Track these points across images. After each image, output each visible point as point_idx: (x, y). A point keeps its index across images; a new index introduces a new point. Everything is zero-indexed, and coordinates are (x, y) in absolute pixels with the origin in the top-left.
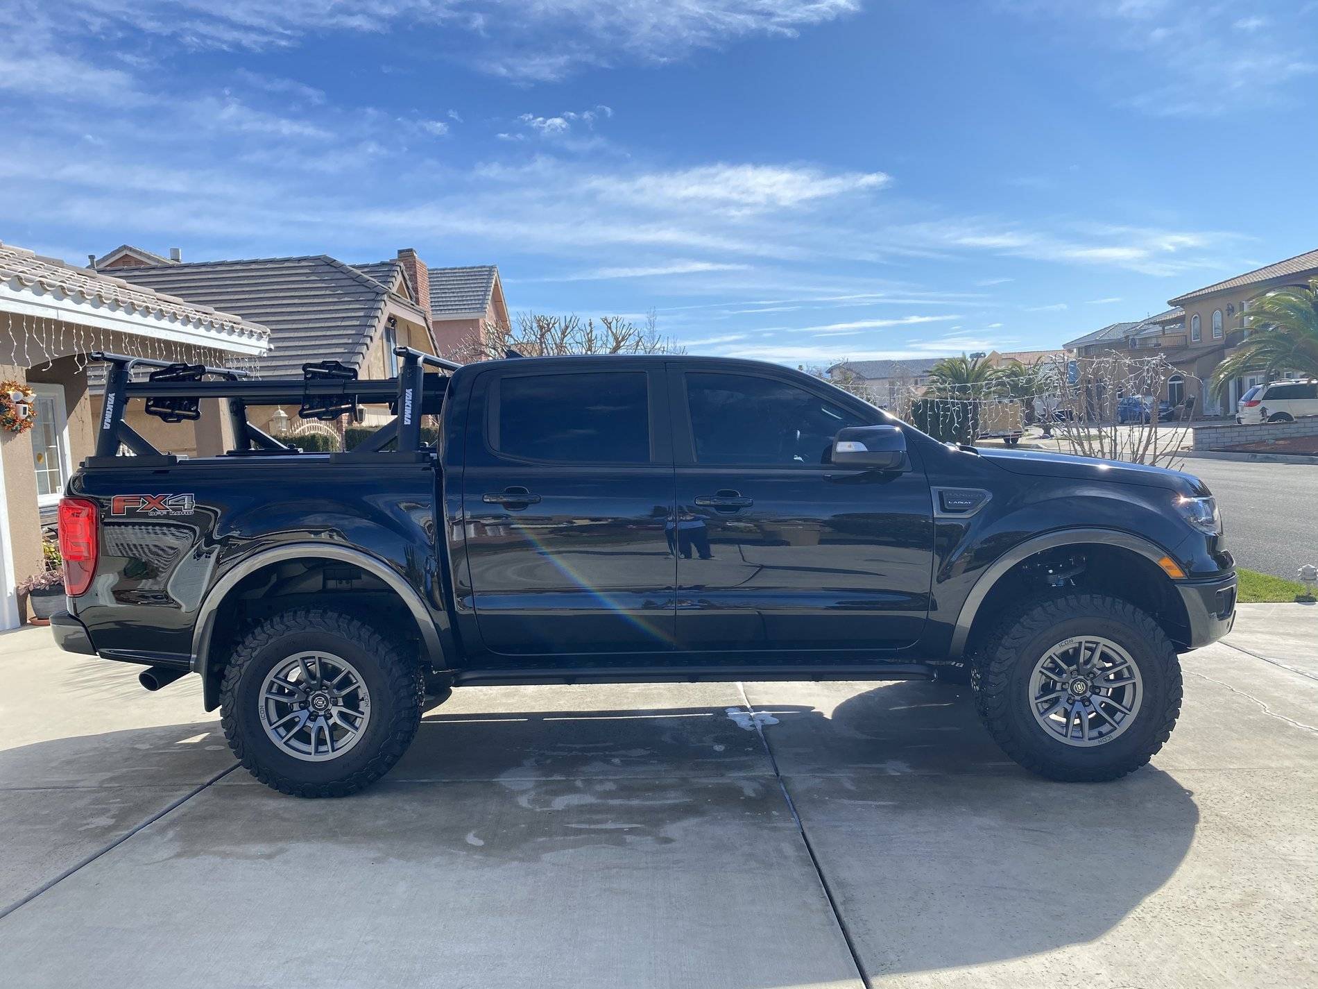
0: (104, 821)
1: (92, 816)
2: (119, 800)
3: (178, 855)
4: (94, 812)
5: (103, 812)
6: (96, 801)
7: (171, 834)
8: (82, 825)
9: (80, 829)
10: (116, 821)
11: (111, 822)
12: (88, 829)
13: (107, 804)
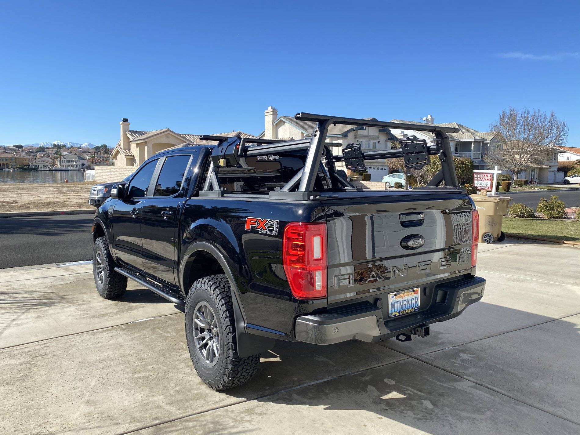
0: (464, 356)
1: (468, 361)
2: (455, 364)
3: (441, 333)
4: (467, 362)
5: (463, 360)
6: (466, 368)
7: (440, 341)
8: (473, 357)
9: (475, 356)
10: (459, 354)
11: (461, 354)
12: (471, 354)
13: (461, 364)
